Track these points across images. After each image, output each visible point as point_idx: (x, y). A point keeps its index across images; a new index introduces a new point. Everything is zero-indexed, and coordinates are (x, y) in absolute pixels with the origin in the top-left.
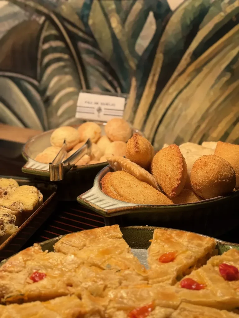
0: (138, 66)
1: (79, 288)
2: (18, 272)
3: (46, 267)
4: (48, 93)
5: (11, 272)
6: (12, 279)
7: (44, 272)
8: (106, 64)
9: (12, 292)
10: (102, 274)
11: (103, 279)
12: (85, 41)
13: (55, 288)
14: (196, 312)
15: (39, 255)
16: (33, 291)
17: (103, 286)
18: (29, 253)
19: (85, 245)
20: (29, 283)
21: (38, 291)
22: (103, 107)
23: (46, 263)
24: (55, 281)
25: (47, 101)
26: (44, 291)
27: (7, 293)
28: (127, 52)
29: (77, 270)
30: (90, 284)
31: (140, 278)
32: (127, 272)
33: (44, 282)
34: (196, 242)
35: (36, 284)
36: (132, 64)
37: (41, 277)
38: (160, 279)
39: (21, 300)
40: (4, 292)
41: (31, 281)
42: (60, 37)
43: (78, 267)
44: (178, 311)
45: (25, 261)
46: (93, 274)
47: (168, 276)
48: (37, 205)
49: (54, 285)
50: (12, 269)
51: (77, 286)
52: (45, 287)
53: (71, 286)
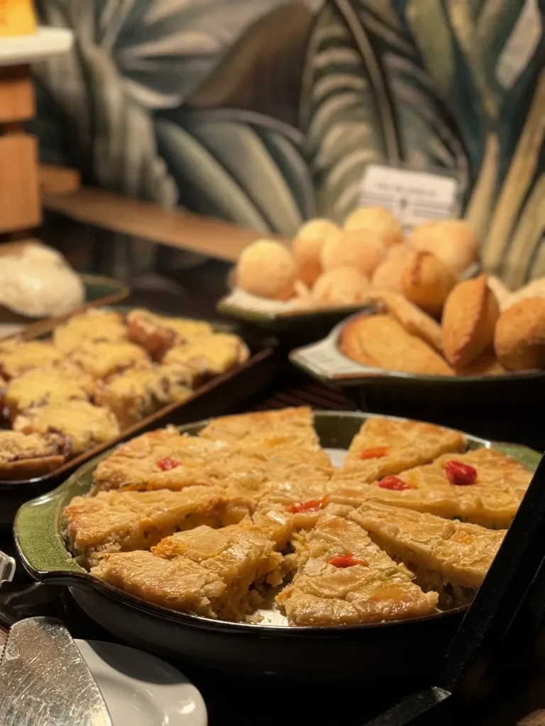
0: (503, 111)
1: (227, 480)
2: (141, 458)
3: (183, 455)
4: (322, 160)
5: (131, 457)
6: (131, 465)
7: (178, 460)
8: (438, 104)
9: (130, 479)
10: (263, 465)
11: (263, 471)
12: (399, 53)
13: (191, 477)
14: (384, 511)
15: (174, 439)
16: (161, 479)
17: (262, 479)
18: (160, 435)
19: (247, 433)
20: (155, 472)
21: (167, 480)
22: (412, 198)
23: (183, 449)
24: (193, 470)
25: (318, 177)
26: (175, 480)
27: (123, 480)
28: (480, 80)
29: (228, 460)
30: (243, 475)
31: (319, 473)
32: (302, 465)
33: (179, 470)
34: (431, 436)
35: (166, 472)
36: (491, 106)
37: (174, 465)
38: (349, 476)
39: (143, 488)
40: (119, 480)
41: (159, 469)
42: (349, 42)
43: (231, 456)
44: (359, 509)
45: (152, 446)
46: (251, 465)
47: (362, 473)
48: (233, 365)
49: (190, 474)
50: (132, 454)
51: (224, 477)
52: (177, 475)
53: (217, 477)
